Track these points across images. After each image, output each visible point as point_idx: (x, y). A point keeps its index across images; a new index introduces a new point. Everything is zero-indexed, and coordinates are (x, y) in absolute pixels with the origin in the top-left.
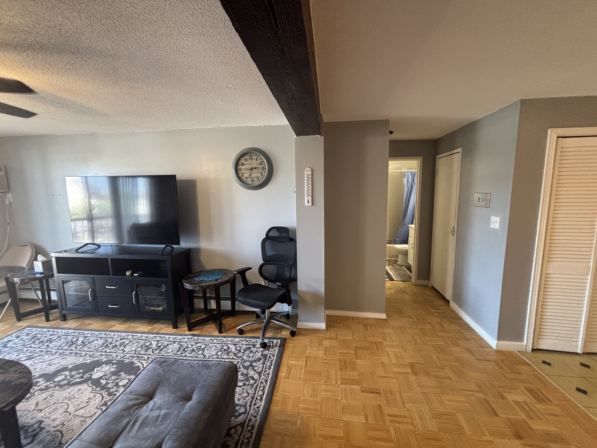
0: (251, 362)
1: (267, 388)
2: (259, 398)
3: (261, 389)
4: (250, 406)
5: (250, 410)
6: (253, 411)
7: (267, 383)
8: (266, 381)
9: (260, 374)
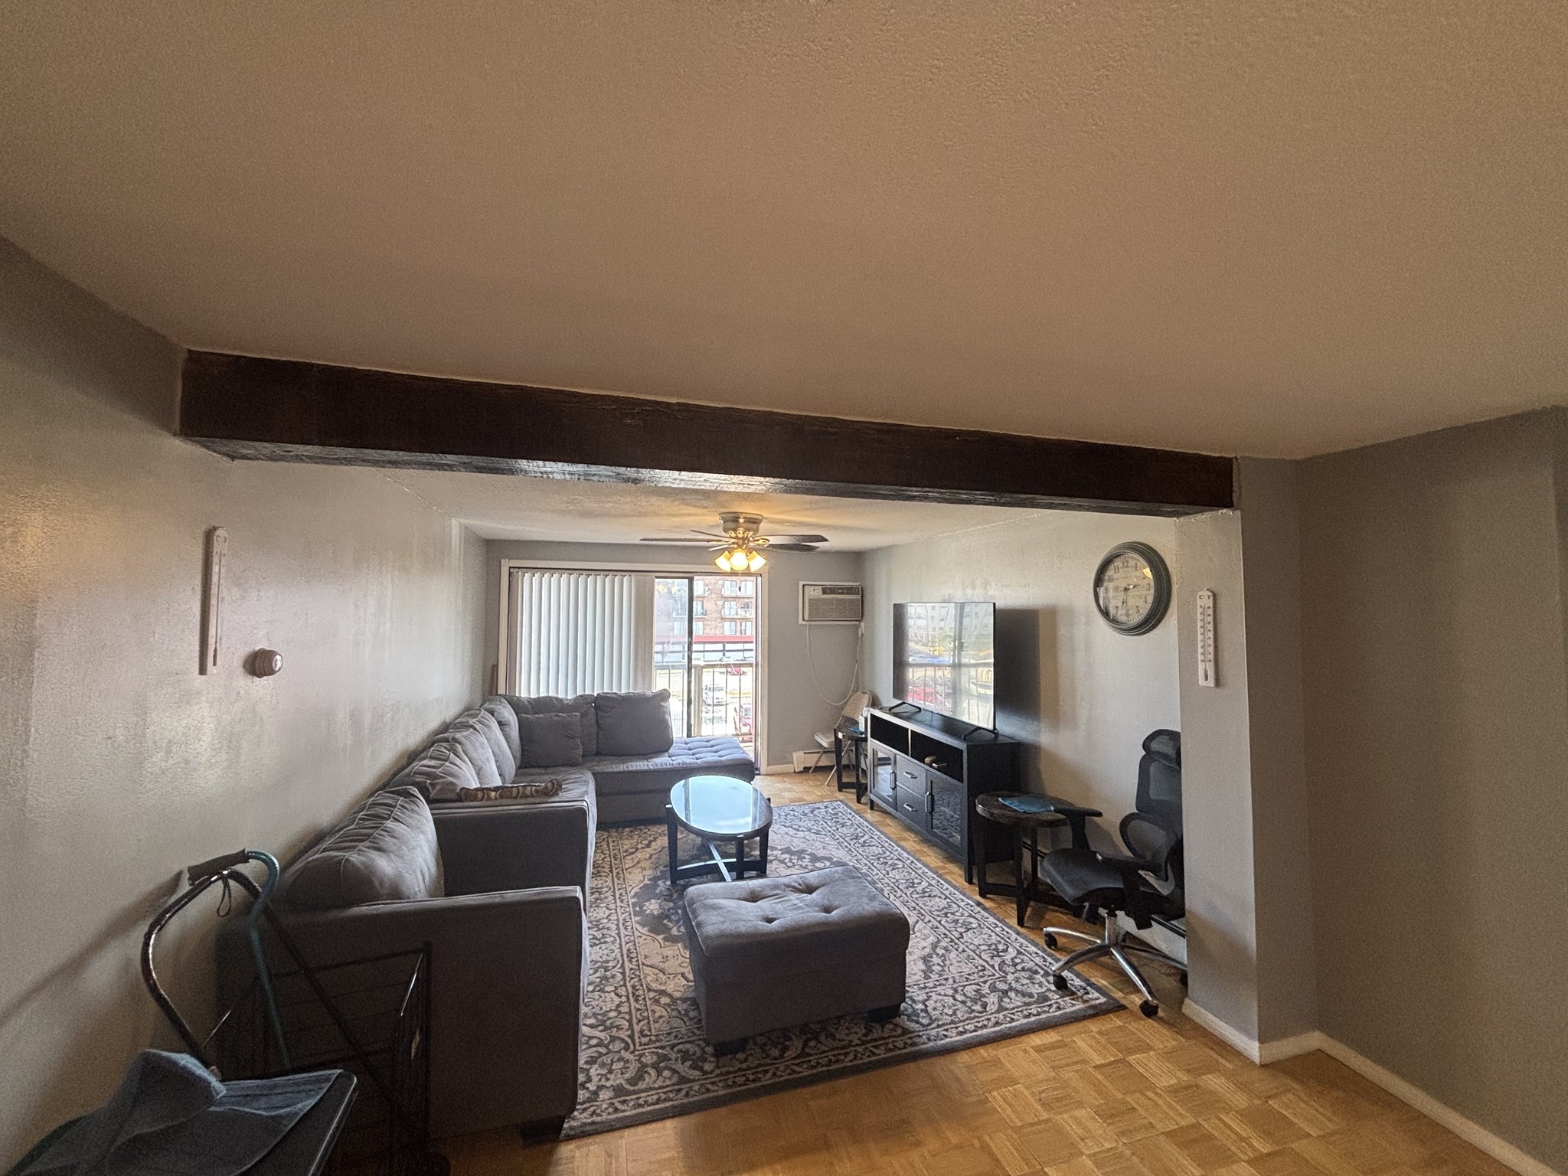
0: (1011, 989)
1: (985, 1031)
2: (961, 1029)
3: (977, 1024)
4: (939, 1026)
5: (933, 1029)
6: (935, 1034)
7: (994, 1026)
8: (997, 1024)
9: (1001, 1009)
